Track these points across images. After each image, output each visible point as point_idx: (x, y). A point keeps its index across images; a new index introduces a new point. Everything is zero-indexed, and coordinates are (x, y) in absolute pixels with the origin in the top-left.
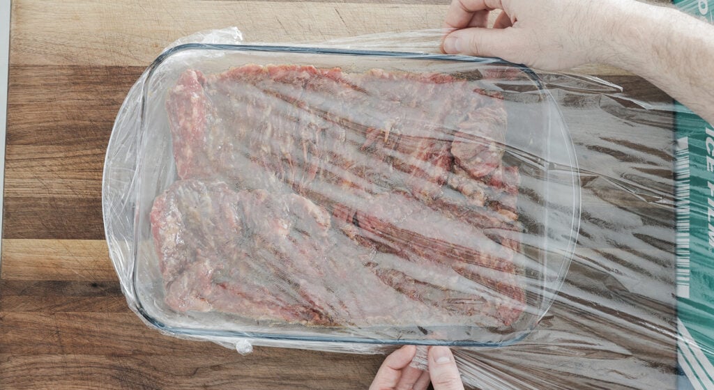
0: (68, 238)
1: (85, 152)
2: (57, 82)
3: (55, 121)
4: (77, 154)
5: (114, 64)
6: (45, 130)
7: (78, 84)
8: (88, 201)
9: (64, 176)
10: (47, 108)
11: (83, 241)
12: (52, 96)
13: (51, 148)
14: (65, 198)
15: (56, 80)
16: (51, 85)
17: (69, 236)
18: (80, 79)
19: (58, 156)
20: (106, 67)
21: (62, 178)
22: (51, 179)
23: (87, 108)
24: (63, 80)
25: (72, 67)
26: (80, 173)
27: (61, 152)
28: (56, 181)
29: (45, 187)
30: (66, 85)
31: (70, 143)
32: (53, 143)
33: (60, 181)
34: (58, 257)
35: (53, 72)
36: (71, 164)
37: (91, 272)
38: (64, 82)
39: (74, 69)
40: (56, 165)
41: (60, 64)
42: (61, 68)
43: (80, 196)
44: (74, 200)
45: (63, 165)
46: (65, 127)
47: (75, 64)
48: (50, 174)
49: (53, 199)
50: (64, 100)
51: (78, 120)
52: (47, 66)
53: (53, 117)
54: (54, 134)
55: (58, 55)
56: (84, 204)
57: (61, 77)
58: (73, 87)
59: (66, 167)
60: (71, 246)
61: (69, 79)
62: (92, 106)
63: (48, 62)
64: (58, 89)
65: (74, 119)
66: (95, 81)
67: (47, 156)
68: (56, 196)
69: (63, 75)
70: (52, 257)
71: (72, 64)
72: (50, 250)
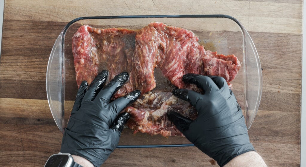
0: (27, 99)
1: (36, 60)
2: (25, 28)
3: (23, 45)
4: (33, 61)
5: (51, 21)
6: (19, 49)
7: (34, 29)
8: (37, 82)
9: (27, 70)
10: (20, 39)
11: (34, 100)
12: (22, 34)
13: (21, 58)
14: (26, 80)
15: (24, 27)
16: (22, 29)
17: (28, 97)
18: (35, 27)
19: (24, 61)
20: (47, 22)
22: (21, 71)
23: (38, 40)
24: (28, 27)
25: (32, 21)
26: (34, 69)
27: (26, 59)
28: (23, 73)
29: (18, 75)
31: (30, 56)
32: (22, 55)
33: (25, 72)
34: (23, 107)
35: (23, 23)
36: (30, 65)
37: (37, 114)
38: (28, 28)
39: (32, 22)
40: (23, 65)
41: (26, 20)
42: (27, 21)
43: (33, 80)
44: (31, 81)
45: (26, 65)
46: (27, 48)
47: (33, 20)
48: (20, 69)
49: (21, 81)
50: (27, 36)
51: (34, 45)
52: (20, 20)
53: (23, 44)
54: (23, 51)
55: (25, 15)
56: (35, 83)
57: (27, 26)
58: (32, 31)
59: (28, 66)
60: (28, 102)
61: (30, 27)
62: (40, 39)
63: (21, 19)
64: (25, 31)
65: (32, 45)
66: (42, 28)
67: (19, 61)
68: (23, 79)
69: (28, 25)
70: (20, 107)
71: (32, 20)
72: (19, 103)
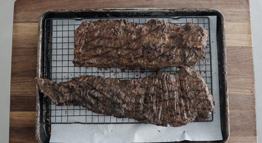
3: (29, 68)
6: (25, 71)
9: (32, 88)
10: (26, 63)
12: (27, 59)
13: (27, 78)
14: (33, 96)
15: (29, 53)
16: (27, 55)
19: (30, 81)
21: (31, 89)
24: (31, 53)
27: (31, 79)
29: (25, 92)
30: (32, 54)
32: (28, 76)
33: (30, 90)
34: (30, 118)
35: (28, 50)
36: (34, 84)
38: (32, 53)
40: (29, 84)
41: (30, 47)
42: (31, 48)
45: (31, 84)
48: (27, 88)
49: (28, 97)
50: (32, 60)
52: (26, 48)
54: (28, 73)
55: (29, 44)
57: (31, 52)
59: (33, 85)
60: (35, 114)
63: (26, 46)
64: (30, 56)
67: (26, 81)
68: (29, 95)
70: (28, 118)
71: (35, 47)
72: (27, 116)
